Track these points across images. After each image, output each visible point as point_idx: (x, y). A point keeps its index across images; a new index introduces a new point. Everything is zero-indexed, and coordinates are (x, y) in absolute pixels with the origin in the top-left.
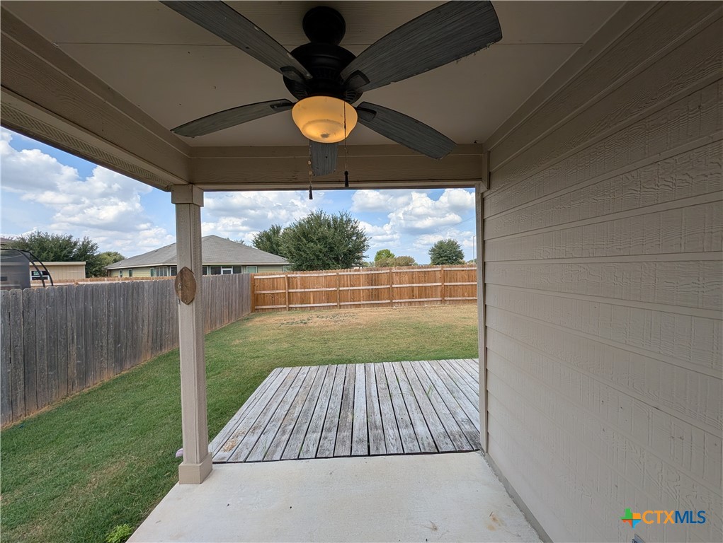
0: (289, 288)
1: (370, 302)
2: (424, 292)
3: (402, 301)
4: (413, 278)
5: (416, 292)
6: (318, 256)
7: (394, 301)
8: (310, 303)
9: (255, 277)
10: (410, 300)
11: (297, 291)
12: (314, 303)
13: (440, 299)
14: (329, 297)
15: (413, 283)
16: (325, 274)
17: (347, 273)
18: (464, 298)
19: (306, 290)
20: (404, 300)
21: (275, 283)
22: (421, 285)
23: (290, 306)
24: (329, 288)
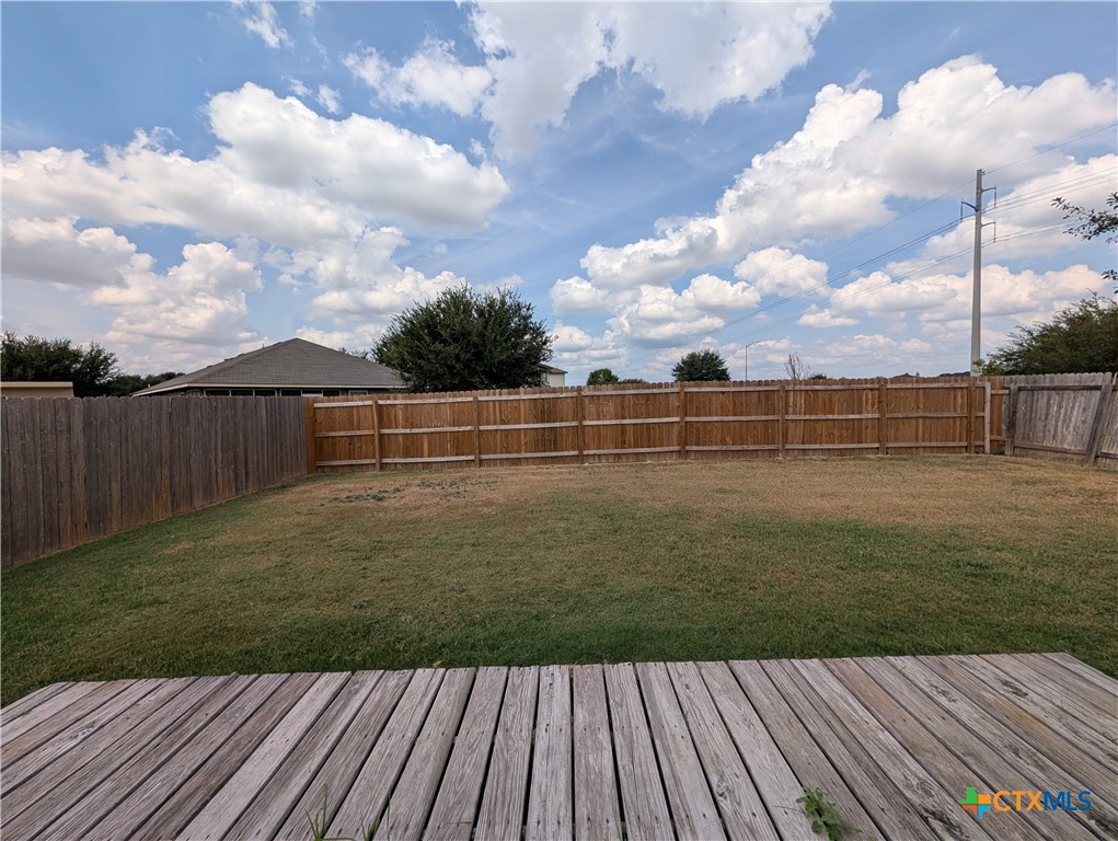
0: (381, 425)
1: (539, 455)
2: (646, 435)
3: (601, 452)
4: (623, 408)
5: (630, 436)
6: (451, 368)
7: (585, 453)
8: (422, 456)
9: (317, 405)
10: (617, 451)
11: (397, 431)
12: (429, 456)
13: (676, 448)
14: (459, 443)
15: (624, 418)
16: (450, 400)
17: (494, 398)
18: (724, 448)
19: (415, 431)
20: (606, 452)
21: (355, 417)
22: (639, 421)
23: (385, 461)
24: (459, 426)
